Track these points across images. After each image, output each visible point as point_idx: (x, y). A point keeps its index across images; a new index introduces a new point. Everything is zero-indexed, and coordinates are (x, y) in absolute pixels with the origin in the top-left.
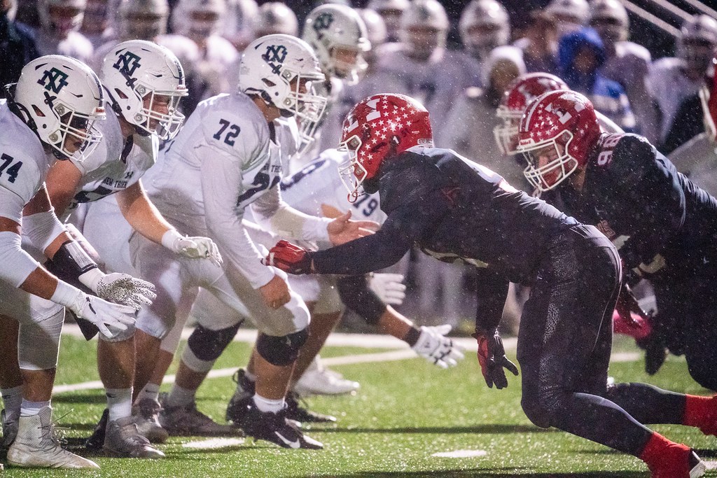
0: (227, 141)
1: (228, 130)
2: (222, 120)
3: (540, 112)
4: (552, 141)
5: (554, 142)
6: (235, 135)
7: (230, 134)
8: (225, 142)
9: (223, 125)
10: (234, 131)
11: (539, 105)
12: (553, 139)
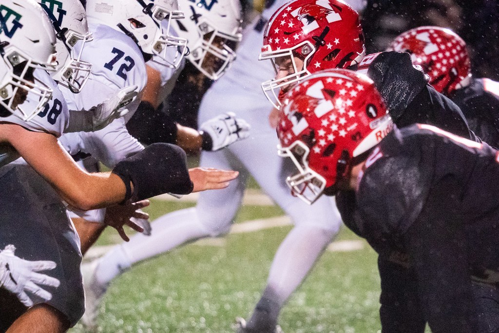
0: (120, 73)
1: (122, 61)
2: (114, 48)
3: (285, 15)
4: (288, 52)
5: (291, 53)
6: (128, 69)
7: (124, 66)
8: (118, 74)
9: (116, 54)
10: (128, 63)
11: (287, 8)
12: (290, 49)
